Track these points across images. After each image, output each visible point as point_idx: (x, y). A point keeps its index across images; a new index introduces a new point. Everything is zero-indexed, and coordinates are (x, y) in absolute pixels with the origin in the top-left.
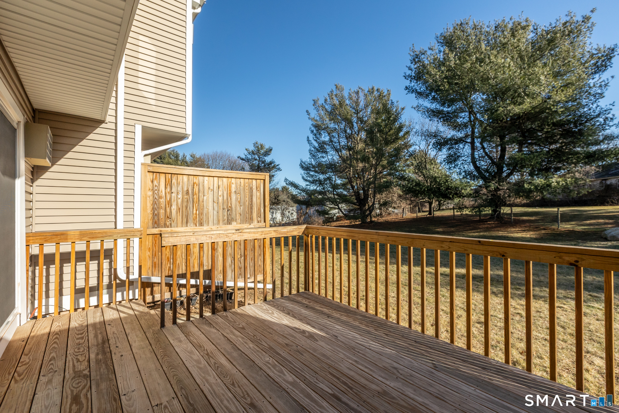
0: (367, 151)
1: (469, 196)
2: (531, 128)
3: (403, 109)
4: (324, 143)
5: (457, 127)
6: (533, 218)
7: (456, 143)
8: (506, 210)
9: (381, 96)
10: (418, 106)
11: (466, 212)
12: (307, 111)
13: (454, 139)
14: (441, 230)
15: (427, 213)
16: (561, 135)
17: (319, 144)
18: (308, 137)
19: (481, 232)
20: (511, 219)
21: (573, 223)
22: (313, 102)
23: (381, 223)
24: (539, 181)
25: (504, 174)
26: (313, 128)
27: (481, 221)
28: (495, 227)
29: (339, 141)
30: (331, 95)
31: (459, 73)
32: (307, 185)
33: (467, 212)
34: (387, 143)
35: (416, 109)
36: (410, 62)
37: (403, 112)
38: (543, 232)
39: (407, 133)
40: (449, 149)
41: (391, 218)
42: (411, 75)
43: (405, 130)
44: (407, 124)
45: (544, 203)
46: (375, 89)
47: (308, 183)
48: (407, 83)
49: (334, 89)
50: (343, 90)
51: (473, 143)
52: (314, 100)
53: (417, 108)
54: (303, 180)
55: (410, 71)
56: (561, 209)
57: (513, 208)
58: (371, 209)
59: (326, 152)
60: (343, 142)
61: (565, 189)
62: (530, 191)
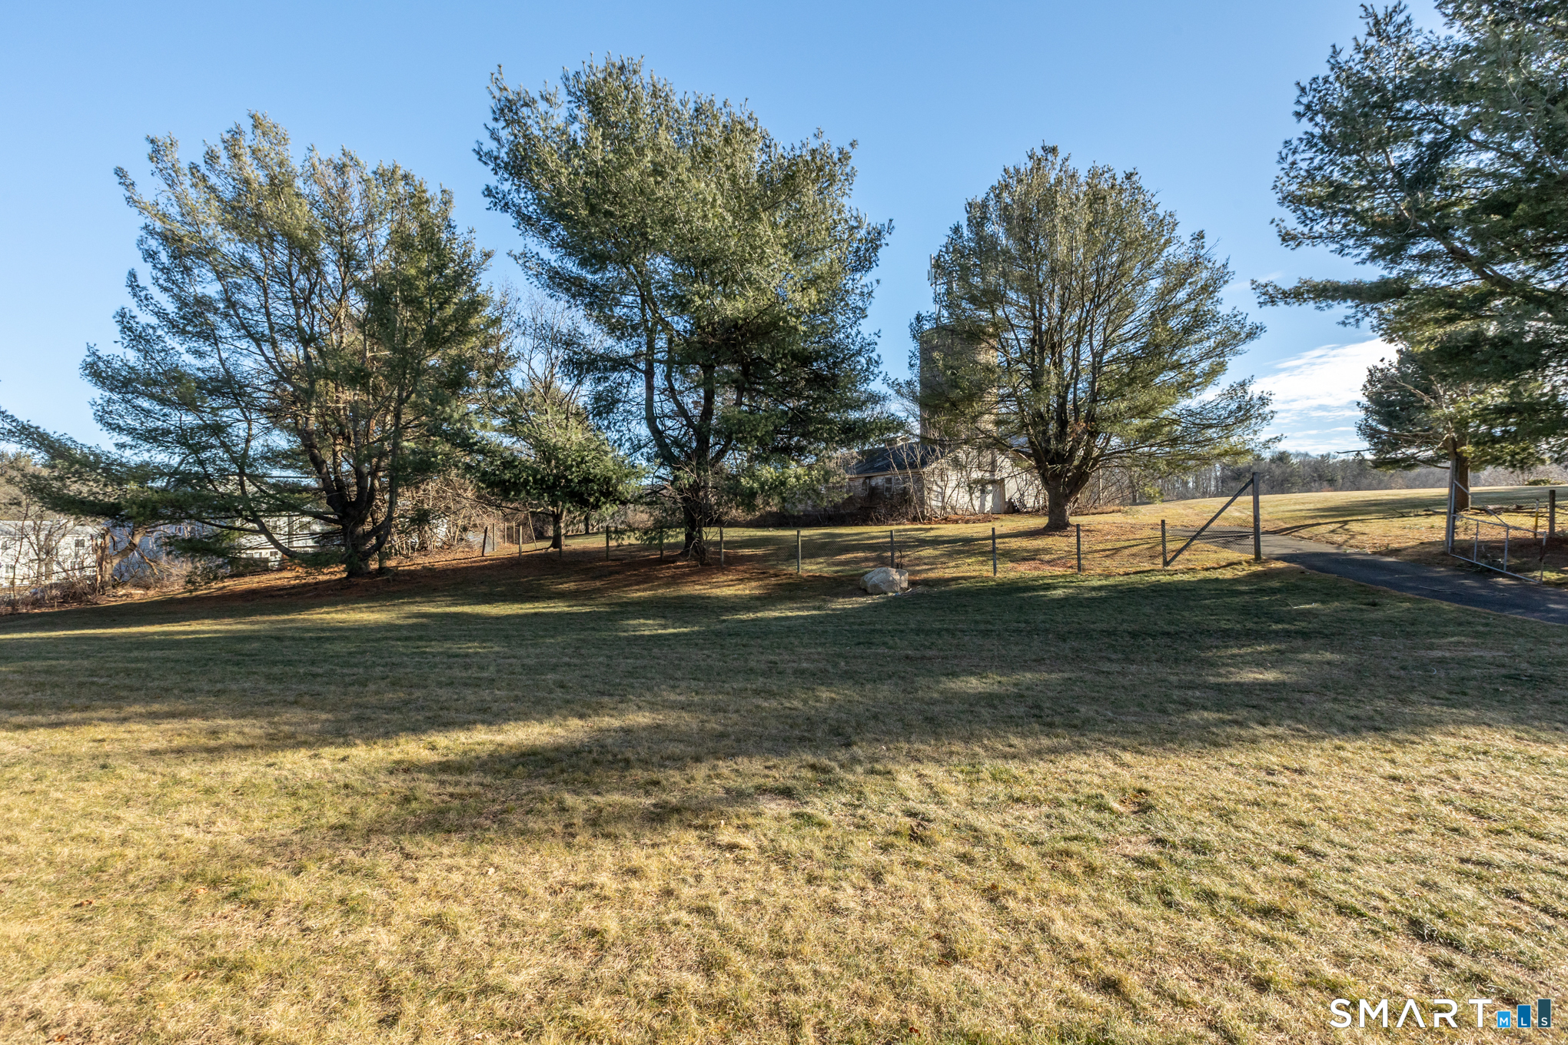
0: (374, 358)
1: (637, 500)
2: (760, 358)
3: (488, 255)
4: (202, 302)
5: (617, 329)
6: (759, 552)
7: (614, 369)
8: (711, 534)
9: (418, 201)
10: (524, 255)
11: (630, 540)
12: (120, 173)
13: (610, 359)
14: (570, 586)
15: (550, 543)
16: (807, 380)
17: (183, 303)
18: (132, 275)
19: (659, 587)
20: (719, 553)
21: (821, 560)
22: (149, 148)
23: (411, 574)
24: (767, 472)
25: (712, 454)
26: (153, 244)
27: (663, 561)
28: (688, 575)
29: (266, 308)
30: (232, 143)
31: (613, 187)
32: (122, 446)
33: (633, 541)
34: (435, 339)
35: (521, 261)
36: (491, 116)
37: (488, 263)
38: (773, 581)
39: (496, 322)
40: (598, 381)
41: (451, 556)
42: (495, 153)
43: (488, 311)
44: (497, 297)
45: (782, 520)
46: (400, 172)
47: (126, 439)
48: (487, 176)
49: (247, 125)
50: (283, 140)
51: (649, 374)
52: (152, 141)
53: (523, 258)
54: (100, 426)
55: (494, 145)
56: (805, 532)
57: (725, 530)
58: (382, 531)
59: (216, 341)
60: (282, 310)
61: (810, 491)
62: (752, 494)
